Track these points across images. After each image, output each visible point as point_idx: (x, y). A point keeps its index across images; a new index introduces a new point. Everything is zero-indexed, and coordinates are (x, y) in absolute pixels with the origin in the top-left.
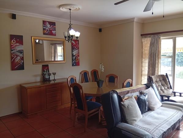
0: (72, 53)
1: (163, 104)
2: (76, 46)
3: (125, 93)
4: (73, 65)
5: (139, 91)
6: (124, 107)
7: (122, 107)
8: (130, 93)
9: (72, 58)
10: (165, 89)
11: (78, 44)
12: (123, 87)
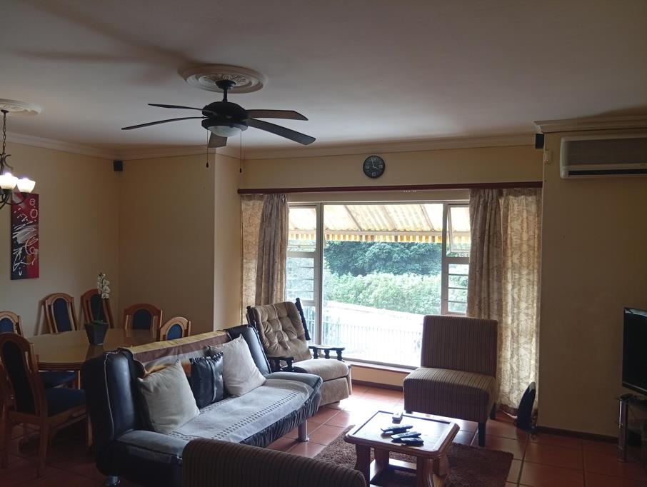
0: (12, 236)
1: (267, 378)
2: (28, 215)
3: (157, 356)
4: (14, 276)
5: (205, 348)
6: (145, 391)
7: (142, 390)
8: (174, 354)
9: (12, 252)
10: (290, 340)
11: (37, 208)
12: (158, 340)
